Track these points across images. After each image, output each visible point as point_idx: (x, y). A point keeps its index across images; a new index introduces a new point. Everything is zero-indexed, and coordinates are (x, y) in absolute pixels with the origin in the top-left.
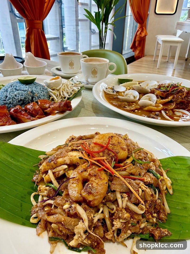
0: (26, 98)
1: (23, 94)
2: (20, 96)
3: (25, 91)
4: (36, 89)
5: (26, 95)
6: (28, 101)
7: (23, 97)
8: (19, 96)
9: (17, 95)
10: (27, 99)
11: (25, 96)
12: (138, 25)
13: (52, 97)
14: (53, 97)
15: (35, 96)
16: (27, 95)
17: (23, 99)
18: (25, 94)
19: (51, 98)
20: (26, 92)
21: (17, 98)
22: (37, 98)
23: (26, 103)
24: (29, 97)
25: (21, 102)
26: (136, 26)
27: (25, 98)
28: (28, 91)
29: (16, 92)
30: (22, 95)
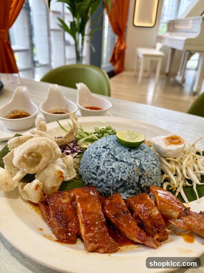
0: (131, 178)
1: (126, 169)
2: (120, 173)
3: (130, 164)
4: (146, 163)
5: (130, 172)
6: (133, 184)
7: (126, 176)
8: (118, 173)
9: (117, 171)
10: (131, 181)
11: (129, 176)
12: (117, 37)
13: (167, 176)
14: (168, 174)
15: (145, 176)
16: (132, 173)
17: (124, 179)
18: (130, 170)
19: (165, 176)
20: (132, 166)
21: (116, 176)
22: (146, 180)
23: (128, 186)
24: (136, 176)
25: (121, 184)
26: (114, 39)
27: (129, 178)
28: (135, 166)
29: (115, 165)
30: (124, 172)
